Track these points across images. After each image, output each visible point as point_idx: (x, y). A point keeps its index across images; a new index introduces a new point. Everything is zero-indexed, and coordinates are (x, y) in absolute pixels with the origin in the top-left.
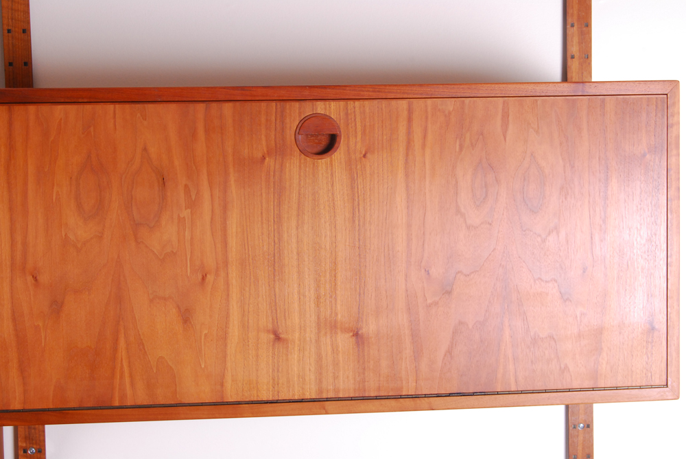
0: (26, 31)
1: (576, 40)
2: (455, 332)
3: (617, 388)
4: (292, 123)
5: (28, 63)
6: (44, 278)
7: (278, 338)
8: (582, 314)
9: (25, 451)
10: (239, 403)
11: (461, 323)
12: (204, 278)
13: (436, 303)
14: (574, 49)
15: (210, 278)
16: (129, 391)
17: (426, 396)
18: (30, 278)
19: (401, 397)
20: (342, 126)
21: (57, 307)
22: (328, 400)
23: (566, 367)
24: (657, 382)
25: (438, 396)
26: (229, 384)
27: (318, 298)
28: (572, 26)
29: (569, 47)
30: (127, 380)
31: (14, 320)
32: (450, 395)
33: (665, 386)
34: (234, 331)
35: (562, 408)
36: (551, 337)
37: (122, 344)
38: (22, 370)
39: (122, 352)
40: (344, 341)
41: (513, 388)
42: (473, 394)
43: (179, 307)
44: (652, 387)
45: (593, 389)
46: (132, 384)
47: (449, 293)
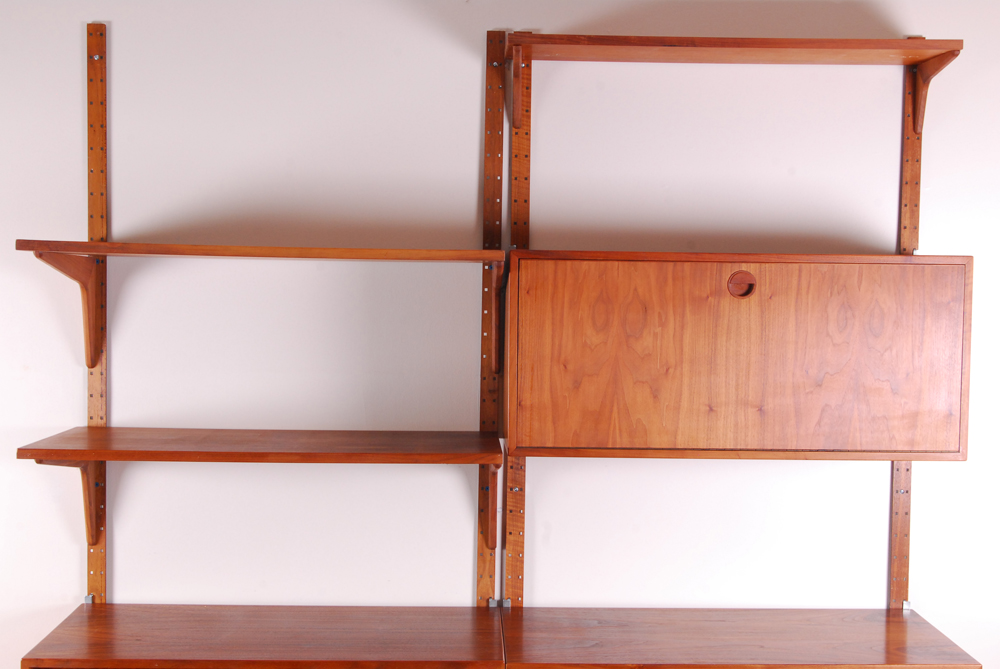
0: (527, 201)
1: (908, 215)
2: (823, 410)
3: (926, 452)
4: (727, 277)
5: (526, 223)
6: (570, 367)
7: (711, 409)
8: (905, 403)
9: (511, 489)
10: (686, 449)
11: (827, 405)
12: (667, 370)
13: (812, 392)
14: (906, 222)
15: (671, 371)
16: (618, 440)
17: (803, 451)
18: (562, 366)
19: (787, 450)
20: (757, 279)
21: (577, 385)
22: (740, 450)
23: (894, 437)
24: (953, 449)
25: (811, 451)
26: (679, 437)
27: (737, 385)
28: (906, 206)
29: (902, 220)
30: (617, 431)
31: (551, 392)
32: (818, 451)
33: (958, 452)
34: (685, 404)
35: (889, 463)
36: (885, 417)
37: (615, 409)
38: (554, 423)
39: (615, 414)
40: (752, 413)
41: (859, 448)
42: (833, 451)
43: (651, 388)
44: (949, 452)
45: (911, 452)
46: (621, 435)
47: (820, 386)
